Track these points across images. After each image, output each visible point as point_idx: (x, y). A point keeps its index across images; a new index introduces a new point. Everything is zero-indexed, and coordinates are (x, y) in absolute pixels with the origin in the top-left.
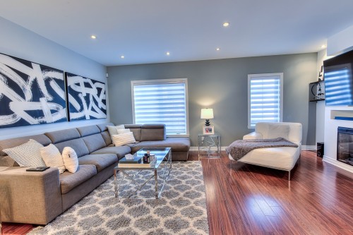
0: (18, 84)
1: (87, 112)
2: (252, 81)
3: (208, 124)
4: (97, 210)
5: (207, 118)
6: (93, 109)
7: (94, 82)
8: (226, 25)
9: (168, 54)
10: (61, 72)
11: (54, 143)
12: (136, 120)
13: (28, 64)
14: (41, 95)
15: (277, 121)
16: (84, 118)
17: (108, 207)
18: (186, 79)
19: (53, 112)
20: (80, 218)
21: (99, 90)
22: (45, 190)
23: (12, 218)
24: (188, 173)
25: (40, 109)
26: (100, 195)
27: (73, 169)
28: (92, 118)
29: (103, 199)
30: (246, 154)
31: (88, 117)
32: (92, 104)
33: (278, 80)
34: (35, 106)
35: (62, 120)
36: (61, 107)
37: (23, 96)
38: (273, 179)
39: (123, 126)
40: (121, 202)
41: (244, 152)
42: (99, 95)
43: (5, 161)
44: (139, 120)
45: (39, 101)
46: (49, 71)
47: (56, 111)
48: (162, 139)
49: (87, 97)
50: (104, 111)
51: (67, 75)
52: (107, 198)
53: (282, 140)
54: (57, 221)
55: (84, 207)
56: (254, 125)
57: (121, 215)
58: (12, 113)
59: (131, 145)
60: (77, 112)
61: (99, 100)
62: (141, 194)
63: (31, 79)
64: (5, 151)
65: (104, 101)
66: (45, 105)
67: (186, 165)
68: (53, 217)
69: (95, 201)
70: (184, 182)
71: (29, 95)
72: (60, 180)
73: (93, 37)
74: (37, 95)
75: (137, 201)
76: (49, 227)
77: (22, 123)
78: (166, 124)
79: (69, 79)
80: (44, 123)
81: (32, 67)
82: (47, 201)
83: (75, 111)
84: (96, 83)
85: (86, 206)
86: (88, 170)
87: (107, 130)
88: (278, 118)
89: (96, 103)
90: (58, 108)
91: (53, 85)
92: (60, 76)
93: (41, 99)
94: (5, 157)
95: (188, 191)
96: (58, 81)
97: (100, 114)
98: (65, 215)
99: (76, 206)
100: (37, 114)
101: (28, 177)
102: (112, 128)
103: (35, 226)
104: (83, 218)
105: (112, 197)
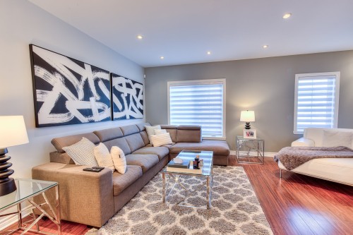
0: (73, 83)
1: (128, 112)
2: (300, 82)
3: (248, 127)
4: (147, 215)
5: (248, 121)
6: (132, 109)
7: (134, 82)
8: (287, 16)
9: (209, 53)
10: (107, 72)
11: (103, 142)
12: (171, 121)
13: (81, 64)
14: (91, 95)
15: (330, 126)
16: (124, 118)
17: (158, 213)
18: (224, 80)
19: (100, 111)
20: (132, 224)
21: (138, 90)
22: (100, 191)
23: (68, 217)
24: (233, 180)
25: (89, 108)
26: (146, 198)
27: (122, 169)
28: (131, 118)
29: (150, 203)
30: (303, 163)
31: (128, 117)
32: (132, 104)
33: (334, 80)
34: (85, 105)
35: (107, 120)
36: (106, 107)
37: (76, 95)
38: (340, 195)
39: (159, 126)
40: (170, 208)
41: (300, 161)
42: (137, 95)
43: (62, 158)
44: (174, 121)
45: (89, 100)
46: (98, 71)
47: (103, 110)
48: (198, 142)
49: (128, 98)
50: (141, 111)
51: (112, 75)
52: (154, 202)
53: (346, 149)
54: (110, 224)
55: (132, 211)
56: (302, 130)
57: (173, 224)
58: (68, 111)
59: (169, 146)
60: (119, 111)
61: (137, 100)
62: (189, 201)
63: (83, 79)
64: (64, 149)
65: (141, 102)
66: (93, 104)
67: (227, 171)
68: (106, 220)
69: (143, 204)
70: (232, 191)
71: (81, 94)
72: (113, 180)
73: (140, 37)
74: (88, 95)
75: (187, 209)
76: (103, 230)
77: (75, 121)
78: (202, 125)
79: (114, 79)
80: (92, 122)
81: (84, 68)
82: (102, 204)
83: (118, 110)
84: (136, 84)
85: (134, 210)
86: (136, 171)
87: (145, 130)
88: (332, 124)
89: (135, 103)
90: (104, 108)
91: (101, 84)
92: (107, 77)
93: (91, 98)
94: (63, 154)
95: (240, 202)
96: (105, 81)
97: (138, 114)
98: (116, 218)
99: (125, 208)
100: (87, 113)
101: (85, 177)
102: (149, 128)
103: (90, 227)
104: (135, 224)
105: (159, 201)
